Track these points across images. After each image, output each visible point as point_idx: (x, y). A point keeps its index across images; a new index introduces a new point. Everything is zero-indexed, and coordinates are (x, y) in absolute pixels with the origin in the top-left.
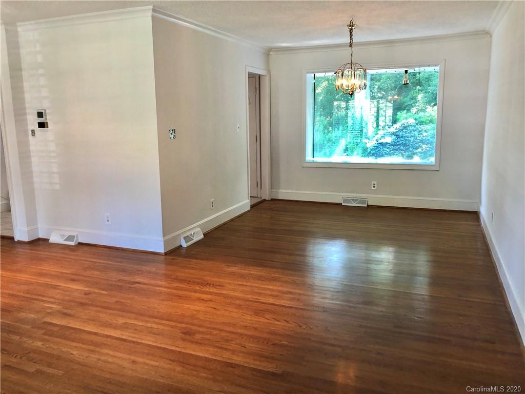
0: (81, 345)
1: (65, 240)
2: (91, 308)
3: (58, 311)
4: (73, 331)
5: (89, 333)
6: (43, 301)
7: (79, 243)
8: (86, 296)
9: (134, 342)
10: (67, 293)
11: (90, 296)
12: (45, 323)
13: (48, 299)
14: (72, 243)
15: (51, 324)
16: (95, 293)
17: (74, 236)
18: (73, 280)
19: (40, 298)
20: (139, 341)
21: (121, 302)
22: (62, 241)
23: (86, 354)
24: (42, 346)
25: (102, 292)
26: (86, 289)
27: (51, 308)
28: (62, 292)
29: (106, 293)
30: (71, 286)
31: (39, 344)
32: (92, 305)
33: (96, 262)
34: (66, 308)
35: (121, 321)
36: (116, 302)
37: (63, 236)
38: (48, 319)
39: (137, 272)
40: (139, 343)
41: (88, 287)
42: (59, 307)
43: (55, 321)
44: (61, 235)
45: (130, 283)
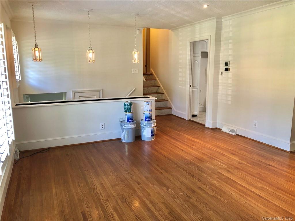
0: (236, 190)
1: (230, 131)
2: (242, 172)
3: (225, 168)
4: (232, 181)
5: (241, 185)
6: (218, 161)
7: (237, 135)
8: (240, 165)
9: (267, 200)
10: (230, 160)
11: (241, 165)
12: (218, 172)
13: (220, 160)
14: (233, 134)
15: (221, 174)
16: (244, 164)
17: (235, 130)
18: (233, 154)
19: (217, 159)
20: (271, 201)
21: (260, 174)
22: (228, 132)
23: (239, 197)
24: (217, 184)
25: (248, 165)
26: (240, 161)
27: (221, 166)
28: (227, 159)
29: (251, 166)
30: (232, 157)
31: (215, 182)
32: (243, 171)
33: (245, 147)
34: (229, 168)
35: (260, 185)
36: (257, 173)
37: (229, 129)
38: (220, 171)
39: (270, 159)
40: (270, 202)
41: (241, 160)
42: (225, 166)
43: (223, 173)
44: (228, 128)
45: (266, 164)
